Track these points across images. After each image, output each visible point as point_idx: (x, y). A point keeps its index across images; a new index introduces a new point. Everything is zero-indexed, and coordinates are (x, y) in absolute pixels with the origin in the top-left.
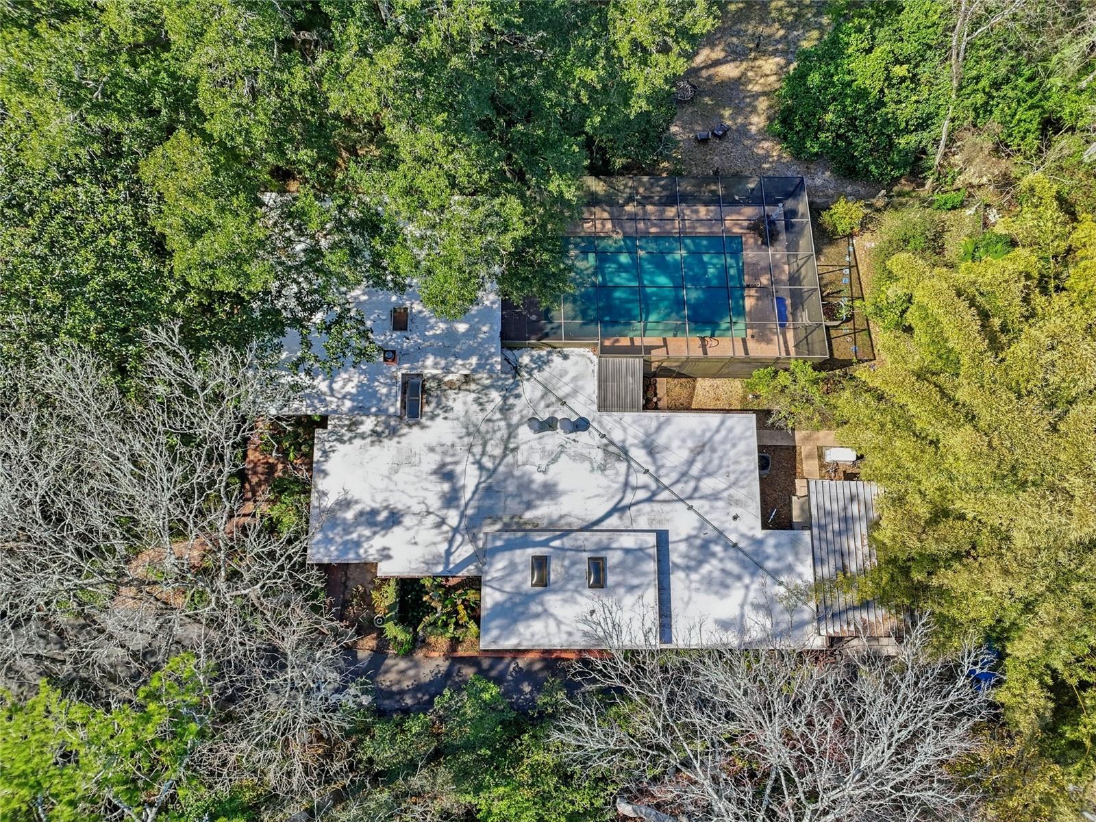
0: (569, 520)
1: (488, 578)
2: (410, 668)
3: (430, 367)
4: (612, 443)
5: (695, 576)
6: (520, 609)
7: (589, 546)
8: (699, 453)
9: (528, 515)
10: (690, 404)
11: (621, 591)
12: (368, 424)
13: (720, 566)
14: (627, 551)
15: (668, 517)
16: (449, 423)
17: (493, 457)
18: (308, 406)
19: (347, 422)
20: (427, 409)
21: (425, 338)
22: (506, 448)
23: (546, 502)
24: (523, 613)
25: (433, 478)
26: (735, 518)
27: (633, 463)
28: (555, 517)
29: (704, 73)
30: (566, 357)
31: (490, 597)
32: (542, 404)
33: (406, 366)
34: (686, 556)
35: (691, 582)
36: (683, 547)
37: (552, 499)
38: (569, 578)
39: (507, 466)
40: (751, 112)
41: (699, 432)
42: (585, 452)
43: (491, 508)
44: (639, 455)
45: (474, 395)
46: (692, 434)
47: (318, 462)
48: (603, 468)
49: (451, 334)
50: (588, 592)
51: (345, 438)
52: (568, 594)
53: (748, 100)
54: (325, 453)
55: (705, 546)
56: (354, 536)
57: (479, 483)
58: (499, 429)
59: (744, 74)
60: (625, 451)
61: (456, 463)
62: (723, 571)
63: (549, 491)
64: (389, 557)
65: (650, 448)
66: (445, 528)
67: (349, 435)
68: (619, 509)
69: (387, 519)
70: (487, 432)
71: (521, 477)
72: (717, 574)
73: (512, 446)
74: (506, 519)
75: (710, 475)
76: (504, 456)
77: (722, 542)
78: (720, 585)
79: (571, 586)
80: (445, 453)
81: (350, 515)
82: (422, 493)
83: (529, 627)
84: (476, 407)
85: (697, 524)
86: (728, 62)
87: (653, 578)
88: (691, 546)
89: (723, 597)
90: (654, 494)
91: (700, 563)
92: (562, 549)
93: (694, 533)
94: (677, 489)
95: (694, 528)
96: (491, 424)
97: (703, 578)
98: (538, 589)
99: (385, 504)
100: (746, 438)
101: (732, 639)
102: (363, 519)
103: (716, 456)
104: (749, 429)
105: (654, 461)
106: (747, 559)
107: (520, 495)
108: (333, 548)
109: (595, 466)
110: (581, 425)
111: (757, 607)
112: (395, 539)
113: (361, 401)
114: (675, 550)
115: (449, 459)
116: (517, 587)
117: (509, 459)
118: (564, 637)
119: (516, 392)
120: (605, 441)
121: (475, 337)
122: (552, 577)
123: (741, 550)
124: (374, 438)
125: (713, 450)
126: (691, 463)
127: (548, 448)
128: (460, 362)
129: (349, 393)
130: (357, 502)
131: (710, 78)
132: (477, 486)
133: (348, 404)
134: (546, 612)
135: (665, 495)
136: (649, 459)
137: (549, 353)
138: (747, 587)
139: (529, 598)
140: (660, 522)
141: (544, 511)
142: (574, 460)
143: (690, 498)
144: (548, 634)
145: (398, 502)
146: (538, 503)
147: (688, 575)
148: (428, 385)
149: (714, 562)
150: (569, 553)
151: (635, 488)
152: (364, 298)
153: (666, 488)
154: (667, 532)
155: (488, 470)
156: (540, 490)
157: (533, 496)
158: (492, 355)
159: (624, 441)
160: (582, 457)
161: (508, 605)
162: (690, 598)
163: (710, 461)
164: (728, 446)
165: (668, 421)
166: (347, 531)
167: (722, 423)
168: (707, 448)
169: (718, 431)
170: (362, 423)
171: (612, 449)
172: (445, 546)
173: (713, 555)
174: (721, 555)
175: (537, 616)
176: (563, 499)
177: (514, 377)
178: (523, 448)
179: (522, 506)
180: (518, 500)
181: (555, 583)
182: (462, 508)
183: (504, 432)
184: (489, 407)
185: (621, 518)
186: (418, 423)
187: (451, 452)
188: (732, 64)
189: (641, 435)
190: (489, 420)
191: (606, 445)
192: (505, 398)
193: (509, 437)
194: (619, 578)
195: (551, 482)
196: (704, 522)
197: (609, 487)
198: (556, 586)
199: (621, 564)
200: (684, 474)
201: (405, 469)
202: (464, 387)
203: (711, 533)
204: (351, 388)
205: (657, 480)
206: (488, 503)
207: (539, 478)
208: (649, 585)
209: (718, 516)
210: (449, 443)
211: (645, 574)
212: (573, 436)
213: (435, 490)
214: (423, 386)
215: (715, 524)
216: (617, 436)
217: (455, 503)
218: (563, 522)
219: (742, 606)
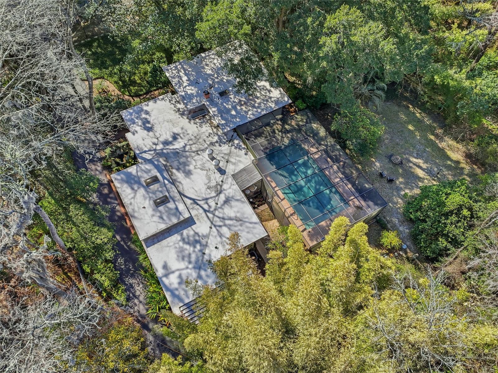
0: (180, 186)
1: (140, 165)
2: (99, 171)
3: (213, 110)
4: (221, 186)
5: (181, 244)
6: (133, 182)
7: (172, 194)
8: (236, 220)
9: (174, 171)
10: (264, 221)
11: (158, 214)
12: (181, 106)
13: (191, 252)
14: (177, 209)
15: (202, 221)
16: (196, 129)
17: (191, 149)
18: (175, 83)
19: (178, 100)
20: (197, 120)
21: (222, 104)
22: (197, 151)
23: (183, 174)
24: (131, 183)
25: (172, 134)
26: (216, 248)
27: (217, 198)
28: (179, 180)
29: (411, 165)
30: (246, 154)
31: (132, 170)
32: (223, 155)
33: (208, 103)
34: (188, 236)
35: (178, 243)
36: (192, 233)
37: (185, 176)
38: (154, 193)
39: (190, 155)
40: (409, 188)
41: (245, 216)
42: (212, 178)
43: (170, 157)
44: (222, 197)
45: (212, 132)
46: (243, 214)
47: (158, 99)
48: (209, 188)
49: (229, 111)
50: (152, 202)
51: (172, 102)
52: (147, 196)
53: (414, 185)
54: (163, 99)
55: (197, 242)
56: (137, 121)
57: (178, 149)
58: (203, 146)
59: (424, 179)
60: (221, 192)
61: (181, 138)
62: (190, 254)
63: (188, 173)
64: (134, 134)
65: (227, 201)
66: (154, 146)
67: (174, 102)
68: (195, 201)
69: (148, 127)
70: (200, 142)
71: (188, 161)
72: (187, 252)
73: (199, 153)
74: (168, 164)
75: (229, 229)
76: (194, 152)
77: (202, 248)
78: (182, 256)
79: (151, 195)
80: (183, 133)
81: (144, 116)
82: (164, 133)
83: (127, 188)
84: (207, 135)
85: (205, 234)
86: (424, 171)
87: (170, 224)
88: (194, 236)
89: (178, 260)
90: (209, 211)
91: (188, 243)
92: (165, 185)
93: (200, 234)
94: (216, 219)
95: (203, 234)
96: (204, 142)
97: (182, 247)
98: (144, 184)
99: (154, 124)
100: (255, 236)
101: (160, 273)
102: (144, 120)
103: (240, 227)
104: (259, 235)
105: (223, 205)
106: (200, 261)
107: (180, 164)
108: (129, 117)
109: (208, 184)
110: (222, 172)
111: (180, 276)
112: (142, 133)
113: (186, 97)
114: (189, 231)
115: (181, 135)
116: (141, 177)
117: (193, 154)
118: (129, 202)
119: (221, 144)
120: (221, 183)
121: (233, 118)
122: (152, 187)
123: (203, 258)
124: (177, 110)
125: (241, 225)
126: (230, 219)
127: (206, 165)
128: (220, 118)
129: (187, 92)
130: (150, 116)
131: (411, 167)
132: (176, 149)
133: (183, 94)
134: (135, 191)
135: (210, 215)
136: (222, 202)
137: (244, 148)
138: (187, 268)
139: (139, 183)
140: (198, 219)
141: (179, 176)
142: (206, 176)
143: (215, 226)
144: (127, 196)
145: (157, 128)
146: (181, 172)
147: (180, 241)
148: (206, 116)
149: (192, 249)
150: (165, 188)
151: (207, 203)
152: (225, 81)
153: (214, 215)
154: (195, 223)
155: (185, 149)
156: (187, 171)
157: (183, 169)
158: (229, 126)
159: (224, 190)
160: (209, 179)
161: (133, 177)
162: (170, 246)
163: (235, 226)
164: (246, 230)
165: (243, 202)
166: (137, 118)
167: (255, 223)
168: (240, 222)
169: (251, 223)
170: (180, 104)
171: (219, 187)
172: (147, 150)
173: (195, 247)
174: (196, 250)
175: (133, 189)
176: (188, 180)
177: (227, 141)
178: (201, 157)
179: (177, 167)
180: (178, 164)
181: (149, 189)
182: (165, 148)
183: (203, 148)
184: (210, 138)
185: (191, 204)
186: (190, 120)
187: (185, 135)
188: (424, 173)
189: (231, 195)
190: (205, 141)
191: (219, 185)
192: (217, 142)
193: (202, 150)
194: (163, 211)
195: (192, 172)
196: (207, 236)
197: (202, 193)
198: (148, 190)
199: (171, 209)
200: (223, 218)
201: (170, 124)
202: (213, 128)
203: (204, 242)
204: (189, 92)
205: (215, 210)
206: (172, 155)
207: (191, 167)
208: (166, 223)
209: (213, 241)
210: (188, 133)
211: (170, 220)
212: (216, 171)
213: (167, 136)
214: (206, 115)
215: (209, 241)
216: (225, 186)
217: (165, 145)
218: (178, 184)
219: (178, 270)
